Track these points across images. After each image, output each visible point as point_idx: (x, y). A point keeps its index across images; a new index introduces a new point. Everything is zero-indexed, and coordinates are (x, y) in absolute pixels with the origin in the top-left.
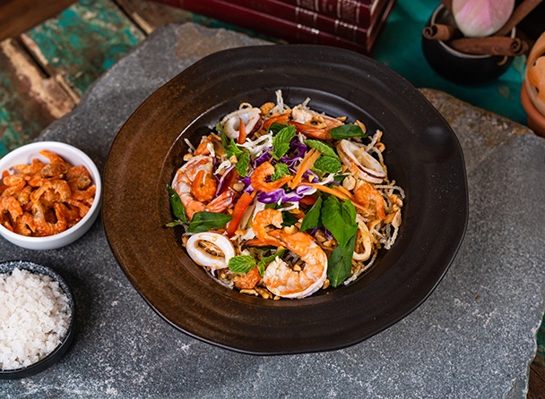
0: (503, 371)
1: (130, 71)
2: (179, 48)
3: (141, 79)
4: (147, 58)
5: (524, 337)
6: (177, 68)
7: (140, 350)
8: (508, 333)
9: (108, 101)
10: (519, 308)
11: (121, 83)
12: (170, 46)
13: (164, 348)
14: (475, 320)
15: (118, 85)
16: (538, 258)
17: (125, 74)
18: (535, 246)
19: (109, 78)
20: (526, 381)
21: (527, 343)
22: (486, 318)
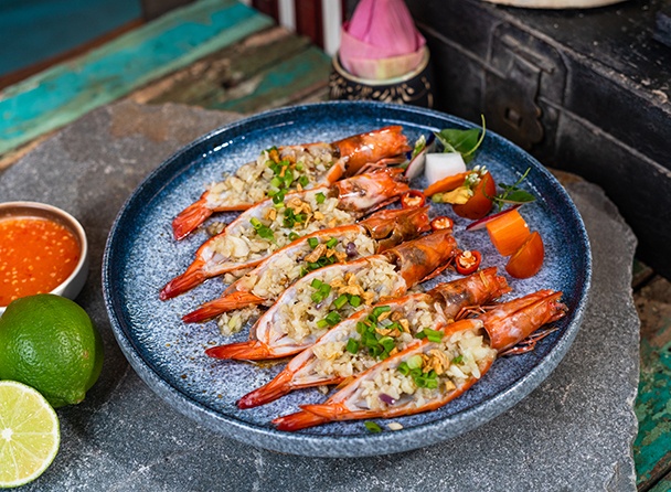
0: (597, 455)
1: (51, 157)
2: (114, 127)
3: (65, 163)
4: (71, 141)
5: (617, 410)
6: (113, 148)
7: (77, 478)
8: (596, 407)
9: (23, 190)
10: (604, 376)
11: (39, 170)
12: (103, 125)
13: (113, 473)
14: (547, 396)
15: (34, 171)
16: (618, 316)
17: (45, 160)
18: (611, 304)
19: (23, 164)
20: (632, 463)
21: (623, 417)
22: (562, 393)
